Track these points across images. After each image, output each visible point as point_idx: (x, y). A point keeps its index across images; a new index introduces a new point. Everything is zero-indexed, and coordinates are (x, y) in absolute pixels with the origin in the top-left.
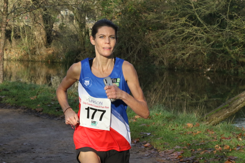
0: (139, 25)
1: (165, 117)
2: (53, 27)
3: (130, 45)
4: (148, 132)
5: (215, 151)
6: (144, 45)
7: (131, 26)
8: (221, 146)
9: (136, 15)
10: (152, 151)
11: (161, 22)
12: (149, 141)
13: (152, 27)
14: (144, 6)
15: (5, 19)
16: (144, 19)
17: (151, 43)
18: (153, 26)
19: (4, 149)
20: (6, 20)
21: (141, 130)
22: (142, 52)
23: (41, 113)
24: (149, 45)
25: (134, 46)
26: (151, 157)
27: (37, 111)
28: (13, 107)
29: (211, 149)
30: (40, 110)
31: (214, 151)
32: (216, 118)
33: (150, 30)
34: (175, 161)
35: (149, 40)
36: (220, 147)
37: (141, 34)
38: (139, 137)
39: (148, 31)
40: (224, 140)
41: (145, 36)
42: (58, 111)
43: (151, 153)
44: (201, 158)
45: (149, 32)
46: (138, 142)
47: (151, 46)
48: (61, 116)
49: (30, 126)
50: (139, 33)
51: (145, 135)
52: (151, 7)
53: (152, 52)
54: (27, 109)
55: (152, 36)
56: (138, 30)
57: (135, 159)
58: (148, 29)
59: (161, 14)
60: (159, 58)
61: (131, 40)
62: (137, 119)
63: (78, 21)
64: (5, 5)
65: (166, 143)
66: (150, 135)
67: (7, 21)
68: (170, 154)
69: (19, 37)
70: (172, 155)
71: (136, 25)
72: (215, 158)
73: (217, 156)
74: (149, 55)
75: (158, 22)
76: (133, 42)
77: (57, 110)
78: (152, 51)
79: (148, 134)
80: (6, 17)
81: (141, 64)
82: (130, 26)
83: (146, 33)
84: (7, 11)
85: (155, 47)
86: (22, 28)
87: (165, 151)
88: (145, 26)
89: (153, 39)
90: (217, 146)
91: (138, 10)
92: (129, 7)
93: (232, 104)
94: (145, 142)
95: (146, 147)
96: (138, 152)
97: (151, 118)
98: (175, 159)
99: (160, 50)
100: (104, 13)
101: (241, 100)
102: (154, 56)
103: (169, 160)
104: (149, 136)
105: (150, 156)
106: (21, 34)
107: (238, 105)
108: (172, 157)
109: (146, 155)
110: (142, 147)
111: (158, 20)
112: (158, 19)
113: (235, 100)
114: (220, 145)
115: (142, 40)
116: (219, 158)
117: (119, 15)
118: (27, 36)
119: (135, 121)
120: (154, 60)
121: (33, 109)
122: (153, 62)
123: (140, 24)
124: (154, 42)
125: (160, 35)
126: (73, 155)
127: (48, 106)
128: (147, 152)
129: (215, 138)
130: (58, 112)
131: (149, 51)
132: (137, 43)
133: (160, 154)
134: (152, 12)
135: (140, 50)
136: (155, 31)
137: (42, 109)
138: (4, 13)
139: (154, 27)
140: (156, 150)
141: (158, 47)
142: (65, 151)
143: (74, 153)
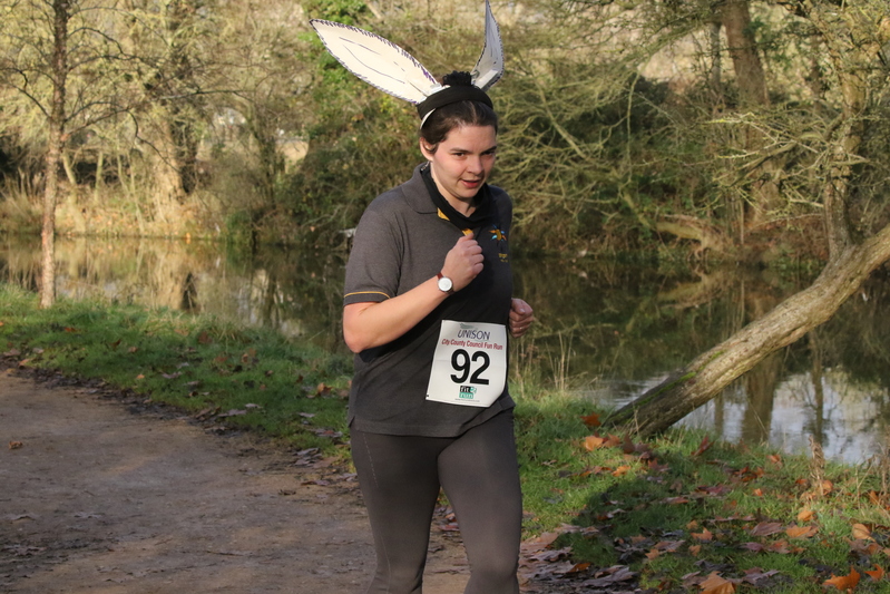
2: (195, 152)
5: (698, 548)
20: (60, 137)
32: (661, 414)
63: (256, 136)
67: (62, 139)
80: (59, 127)
86: (121, 157)
90: (694, 523)
93: (705, 371)
101: (732, 359)
107: (722, 374)
113: (712, 359)
127: (168, 380)
129: (678, 489)
138: (55, 115)
142: (210, 546)
143: (238, 553)
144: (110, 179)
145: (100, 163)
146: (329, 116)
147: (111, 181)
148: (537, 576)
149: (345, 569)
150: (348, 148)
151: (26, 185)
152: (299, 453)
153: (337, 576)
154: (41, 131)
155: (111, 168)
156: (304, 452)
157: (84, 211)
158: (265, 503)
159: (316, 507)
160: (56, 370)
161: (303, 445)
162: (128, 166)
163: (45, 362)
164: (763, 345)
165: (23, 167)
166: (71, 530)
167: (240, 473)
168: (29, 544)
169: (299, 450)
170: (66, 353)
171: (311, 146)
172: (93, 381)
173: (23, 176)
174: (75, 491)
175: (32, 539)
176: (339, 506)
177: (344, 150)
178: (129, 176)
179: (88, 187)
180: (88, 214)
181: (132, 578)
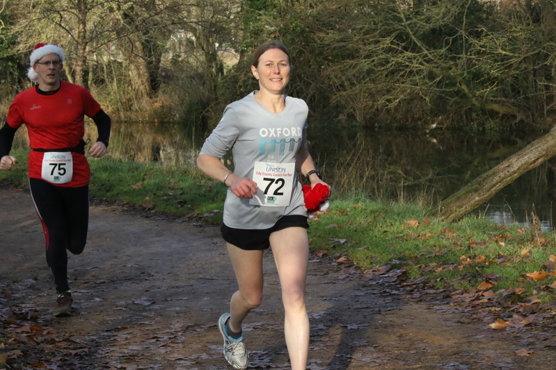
0: (310, 53)
1: (368, 211)
2: (159, 61)
3: (295, 88)
4: (341, 238)
5: (462, 266)
6: (320, 87)
7: (296, 55)
8: (470, 257)
9: (305, 35)
10: (352, 271)
11: (349, 47)
12: (345, 253)
13: (333, 56)
14: (317, 20)
15: (81, 51)
16: (319, 41)
17: (331, 83)
18: (334, 53)
19: (93, 276)
20: (83, 54)
21: (330, 234)
22: (316, 99)
23: (153, 211)
24: (329, 87)
25: (302, 89)
26: (351, 280)
27: (145, 208)
28: (103, 203)
29: (453, 264)
30: (151, 206)
31: (459, 267)
32: (458, 210)
33: (329, 60)
34: (393, 285)
35: (329, 78)
36: (468, 259)
37: (313, 69)
38: (327, 247)
39: (326, 62)
40: (474, 246)
41: (320, 72)
42: (182, 206)
43: (350, 274)
44: (438, 280)
45: (328, 65)
46: (324, 255)
47: (332, 89)
48: (188, 216)
49: (134, 234)
50: (310, 66)
51: (336, 244)
52: (330, 21)
53: (334, 99)
54: (127, 206)
55: (333, 71)
56: (309, 62)
57: (323, 285)
58: (326, 59)
59: (348, 32)
60: (346, 108)
61: (298, 79)
62: (320, 215)
63: (203, 49)
64: (81, 27)
65: (374, 255)
66: (346, 242)
67: (85, 55)
68: (382, 274)
69: (103, 81)
70: (386, 275)
71: (304, 53)
72: (463, 279)
73: (466, 275)
74: (329, 104)
75: (343, 46)
76: (301, 82)
77: (180, 206)
78: (334, 97)
79: (342, 241)
80: (83, 47)
81: (315, 120)
82: (294, 55)
83: (323, 67)
84: (84, 37)
85: (339, 91)
86: (106, 66)
87: (374, 269)
88: (321, 54)
89: (336, 77)
90: (464, 257)
91: (308, 27)
92: (291, 24)
93: (484, 184)
94: (338, 254)
95: (340, 263)
96: (327, 273)
97: (345, 213)
98: (393, 282)
99: (349, 96)
100: (249, 34)
101: (500, 177)
102: (337, 106)
103: (382, 284)
104: (344, 244)
105: (348, 279)
106: (105, 76)
107: (494, 186)
108: (386, 280)
109: (341, 277)
110: (333, 264)
111: (343, 44)
112: (343, 41)
113: (488, 177)
114: (468, 255)
115: (316, 78)
116: (469, 279)
117: (275, 37)
118: (115, 80)
119: (317, 219)
120: (339, 113)
121: (137, 205)
122: (337, 117)
123: (312, 52)
124: (338, 82)
125: (347, 69)
126: (213, 281)
127: (164, 200)
128: (342, 272)
129: (459, 243)
130: (181, 209)
131: (328, 98)
132: (309, 84)
133: (365, 275)
134: (332, 29)
135: (313, 96)
136: (338, 62)
137: (154, 204)
138: (80, 40)
139: (337, 55)
140: (358, 268)
141: (345, 90)
147: (99, 83)
155: (99, 74)
164: (519, 169)
171: (242, 56)
172: (118, 202)
178: (112, 79)
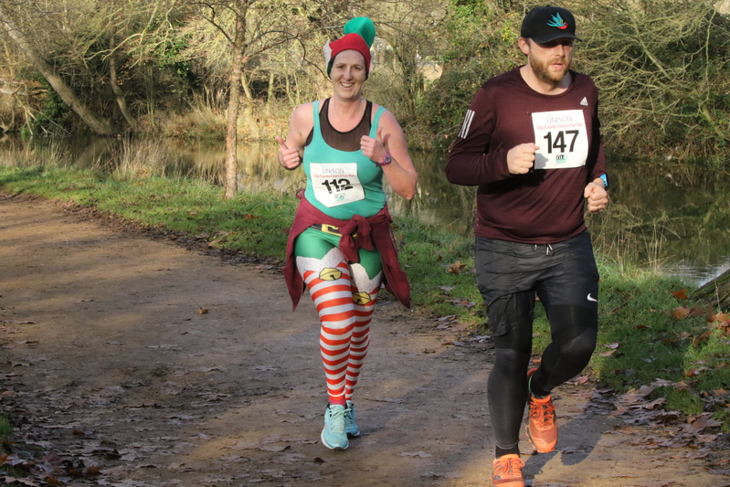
15: (239, 57)
20: (241, 59)
63: (401, 60)
64: (240, 24)
67: (243, 61)
80: (241, 51)
84: (244, 39)
86: (289, 76)
92: (504, 32)
105: (590, 411)
106: (288, 89)
117: (484, 48)
118: (298, 93)
128: (579, 396)
138: (238, 42)
142: (367, 395)
143: (390, 400)
144: (280, 94)
145: (271, 82)
146: (460, 43)
147: (280, 97)
148: (637, 421)
149: (478, 414)
150: (476, 70)
151: (210, 99)
152: (440, 319)
153: (472, 420)
154: (223, 55)
155: (281, 86)
156: (444, 318)
157: (258, 121)
158: (412, 360)
159: (454, 364)
160: (238, 250)
161: (443, 313)
162: (294, 84)
163: (229, 243)
165: (208, 84)
166: (253, 380)
167: (391, 335)
168: (218, 391)
169: (440, 317)
170: (247, 237)
171: (445, 69)
172: (269, 259)
173: (208, 92)
174: (256, 349)
175: (221, 387)
176: (473, 363)
177: (473, 71)
178: (295, 92)
179: (262, 102)
180: (262, 123)
181: (303, 420)
